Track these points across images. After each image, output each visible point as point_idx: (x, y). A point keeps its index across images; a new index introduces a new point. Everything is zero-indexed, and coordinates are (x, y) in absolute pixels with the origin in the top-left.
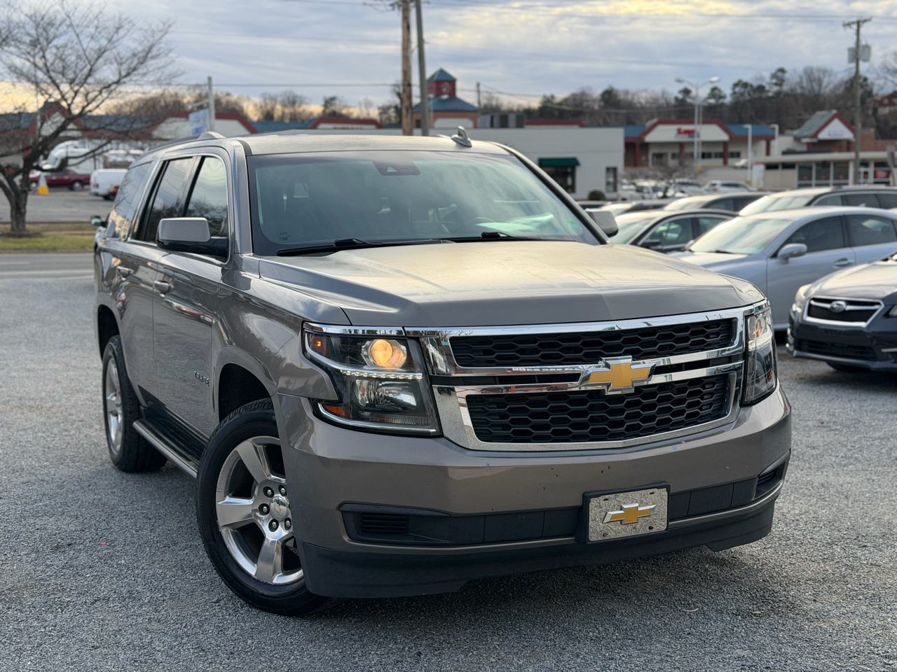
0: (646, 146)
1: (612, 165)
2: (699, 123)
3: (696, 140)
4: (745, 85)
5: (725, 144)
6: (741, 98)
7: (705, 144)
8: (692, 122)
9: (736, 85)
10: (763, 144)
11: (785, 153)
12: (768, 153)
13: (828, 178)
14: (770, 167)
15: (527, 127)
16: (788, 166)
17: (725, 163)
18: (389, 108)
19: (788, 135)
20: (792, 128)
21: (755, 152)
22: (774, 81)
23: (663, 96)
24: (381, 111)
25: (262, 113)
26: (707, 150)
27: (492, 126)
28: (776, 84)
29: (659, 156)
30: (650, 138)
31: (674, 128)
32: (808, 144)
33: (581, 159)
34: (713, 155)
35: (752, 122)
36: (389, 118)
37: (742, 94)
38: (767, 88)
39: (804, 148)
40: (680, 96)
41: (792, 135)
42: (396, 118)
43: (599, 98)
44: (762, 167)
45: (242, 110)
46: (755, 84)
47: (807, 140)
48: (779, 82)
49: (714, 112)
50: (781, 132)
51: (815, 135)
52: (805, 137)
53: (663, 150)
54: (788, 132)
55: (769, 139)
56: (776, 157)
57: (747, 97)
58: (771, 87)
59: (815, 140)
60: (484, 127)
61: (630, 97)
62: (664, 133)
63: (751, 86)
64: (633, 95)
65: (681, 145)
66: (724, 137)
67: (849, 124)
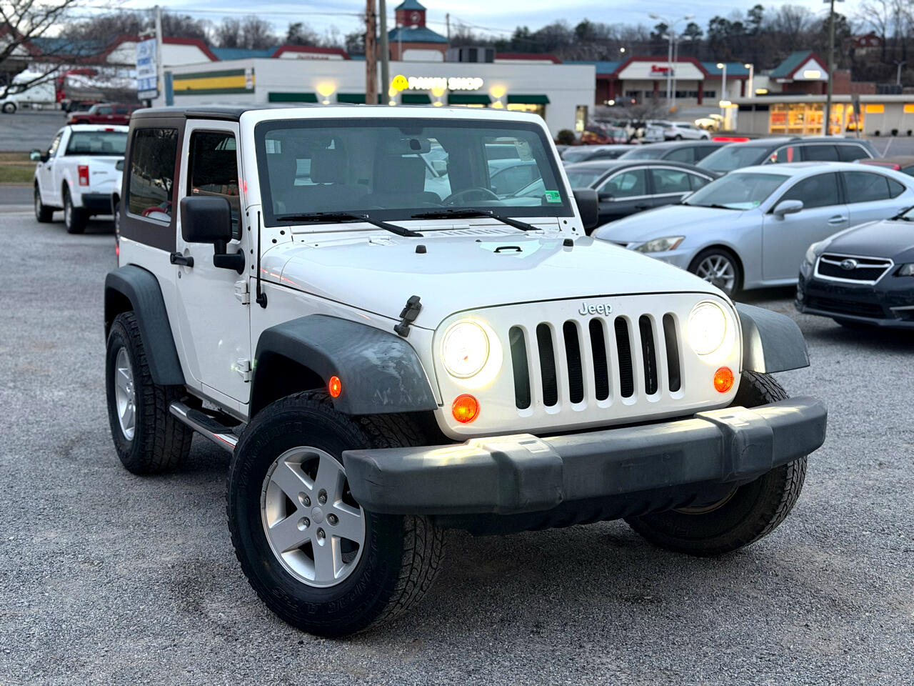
0: (620, 83)
1: (582, 103)
2: (673, 61)
3: (670, 78)
4: (722, 22)
5: (700, 83)
6: (718, 36)
7: (680, 82)
8: (666, 60)
9: (712, 22)
10: (739, 83)
11: (759, 94)
12: (743, 94)
14: (744, 108)
15: (497, 61)
16: (761, 108)
17: (700, 102)
18: (356, 36)
19: (764, 75)
20: (769, 68)
21: (730, 92)
22: (752, 18)
23: (639, 31)
24: (348, 39)
25: (224, 38)
26: (682, 89)
27: (461, 60)
28: (753, 22)
29: (634, 94)
30: (625, 75)
31: (648, 66)
32: (784, 85)
33: (550, 97)
34: (688, 94)
35: (726, 61)
36: (356, 47)
37: (719, 32)
38: (745, 25)
39: (780, 90)
40: (656, 32)
41: (767, 75)
43: (574, 31)
44: (736, 108)
45: (203, 36)
46: (732, 21)
47: (783, 81)
48: (756, 20)
49: (689, 49)
50: (757, 72)
51: (791, 76)
52: (781, 77)
53: (638, 88)
54: (766, 72)
55: (744, 79)
56: (750, 96)
57: (724, 34)
58: (748, 25)
59: (790, 81)
60: (453, 61)
61: (605, 32)
62: (638, 71)
63: (729, 23)
64: (608, 30)
65: (656, 83)
66: (698, 75)
67: (824, 65)
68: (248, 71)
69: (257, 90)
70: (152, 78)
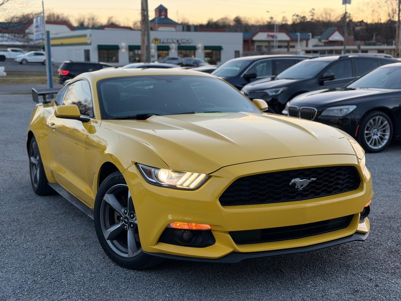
0: (253, 42)
1: (237, 49)
2: (277, 32)
3: (275, 39)
4: (298, 16)
5: (288, 42)
6: (296, 22)
7: (280, 41)
8: (273, 32)
9: (293, 15)
10: (305, 42)
11: (314, 46)
12: (307, 46)
14: (308, 52)
16: (315, 52)
17: (288, 50)
18: (137, 22)
20: (318, 35)
21: (301, 46)
24: (134, 23)
25: (79, 23)
26: (280, 44)
27: (183, 30)
28: (311, 15)
29: (260, 47)
30: (256, 38)
31: (266, 34)
32: (325, 42)
33: (223, 46)
34: (283, 47)
35: (300, 32)
36: (137, 27)
37: (296, 20)
39: (323, 44)
40: (269, 20)
41: (318, 38)
42: (141, 27)
43: (233, 20)
44: (304, 52)
46: (302, 16)
48: (313, 15)
49: (283, 28)
50: (313, 37)
51: (327, 39)
52: (323, 39)
53: (261, 44)
54: (316, 37)
55: (307, 40)
56: (310, 48)
57: (298, 21)
58: (308, 17)
59: (327, 41)
61: (246, 20)
62: (261, 36)
63: (300, 16)
64: (248, 18)
65: (269, 42)
66: (287, 38)
67: (342, 34)
68: (88, 35)
69: (92, 43)
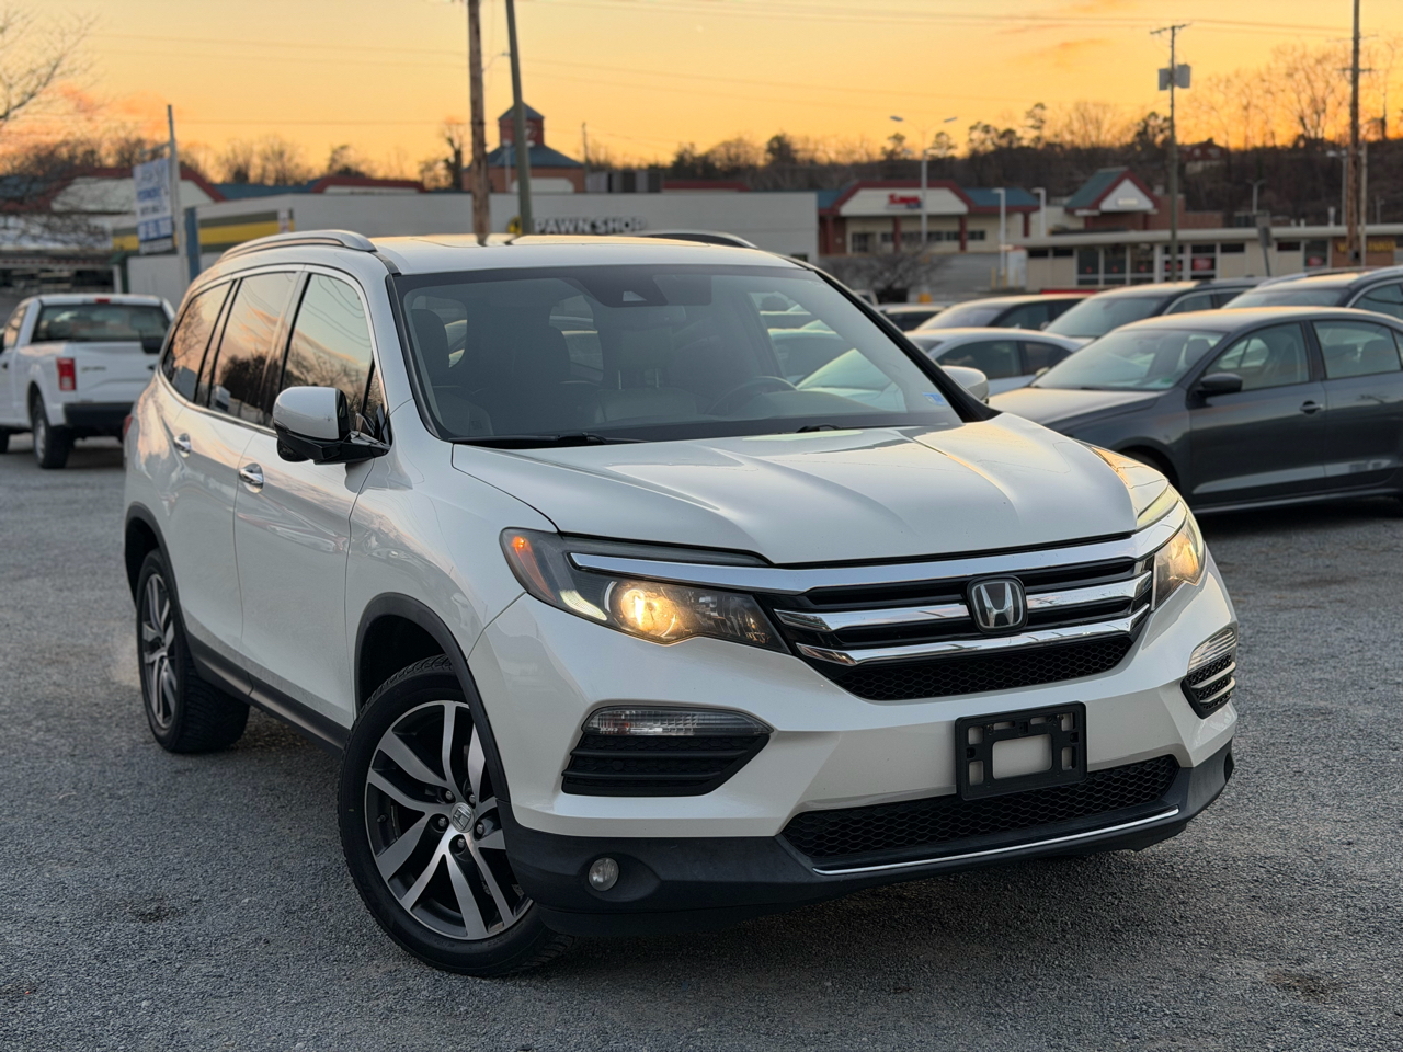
0: (843, 221)
4: (987, 129)
5: (960, 218)
6: (981, 149)
7: (933, 218)
8: (917, 185)
9: (973, 128)
10: (1019, 218)
11: (1055, 232)
12: (1026, 233)
13: (1123, 271)
14: (1036, 253)
16: (1062, 252)
17: (963, 247)
18: (436, 162)
19: (1056, 205)
20: (1061, 195)
21: (1009, 231)
22: (1031, 122)
23: (861, 146)
24: (422, 166)
25: (230, 170)
26: (935, 228)
27: (612, 191)
28: (1033, 127)
29: (863, 238)
30: (848, 209)
31: (883, 194)
32: (1086, 218)
34: (944, 236)
35: (1005, 184)
36: (436, 179)
37: (983, 142)
38: (1019, 133)
39: (1080, 225)
40: (890, 146)
41: (1060, 205)
42: (446, 178)
43: (765, 147)
44: (1023, 254)
45: (197, 166)
46: (1002, 129)
47: (1085, 213)
48: (1037, 124)
49: (942, 171)
50: (1048, 202)
51: (1096, 205)
52: (1082, 208)
53: (869, 228)
54: (1058, 200)
55: (1029, 211)
56: (1040, 236)
57: (990, 147)
58: (1025, 132)
59: (1096, 213)
60: (597, 192)
61: (811, 146)
62: (869, 202)
63: (996, 130)
64: (816, 143)
65: (895, 220)
66: (958, 207)
67: (1146, 187)
68: (281, 215)
70: (164, 219)
